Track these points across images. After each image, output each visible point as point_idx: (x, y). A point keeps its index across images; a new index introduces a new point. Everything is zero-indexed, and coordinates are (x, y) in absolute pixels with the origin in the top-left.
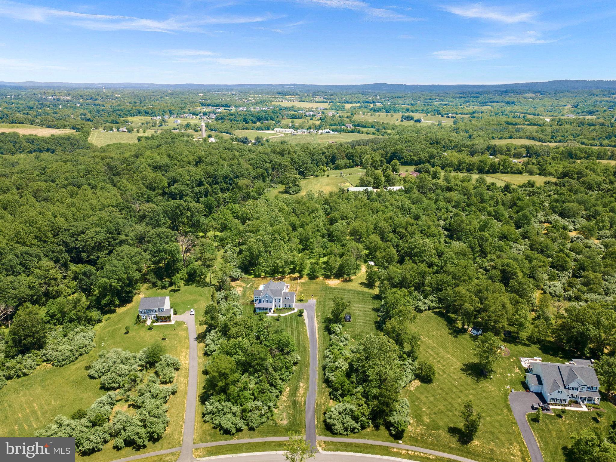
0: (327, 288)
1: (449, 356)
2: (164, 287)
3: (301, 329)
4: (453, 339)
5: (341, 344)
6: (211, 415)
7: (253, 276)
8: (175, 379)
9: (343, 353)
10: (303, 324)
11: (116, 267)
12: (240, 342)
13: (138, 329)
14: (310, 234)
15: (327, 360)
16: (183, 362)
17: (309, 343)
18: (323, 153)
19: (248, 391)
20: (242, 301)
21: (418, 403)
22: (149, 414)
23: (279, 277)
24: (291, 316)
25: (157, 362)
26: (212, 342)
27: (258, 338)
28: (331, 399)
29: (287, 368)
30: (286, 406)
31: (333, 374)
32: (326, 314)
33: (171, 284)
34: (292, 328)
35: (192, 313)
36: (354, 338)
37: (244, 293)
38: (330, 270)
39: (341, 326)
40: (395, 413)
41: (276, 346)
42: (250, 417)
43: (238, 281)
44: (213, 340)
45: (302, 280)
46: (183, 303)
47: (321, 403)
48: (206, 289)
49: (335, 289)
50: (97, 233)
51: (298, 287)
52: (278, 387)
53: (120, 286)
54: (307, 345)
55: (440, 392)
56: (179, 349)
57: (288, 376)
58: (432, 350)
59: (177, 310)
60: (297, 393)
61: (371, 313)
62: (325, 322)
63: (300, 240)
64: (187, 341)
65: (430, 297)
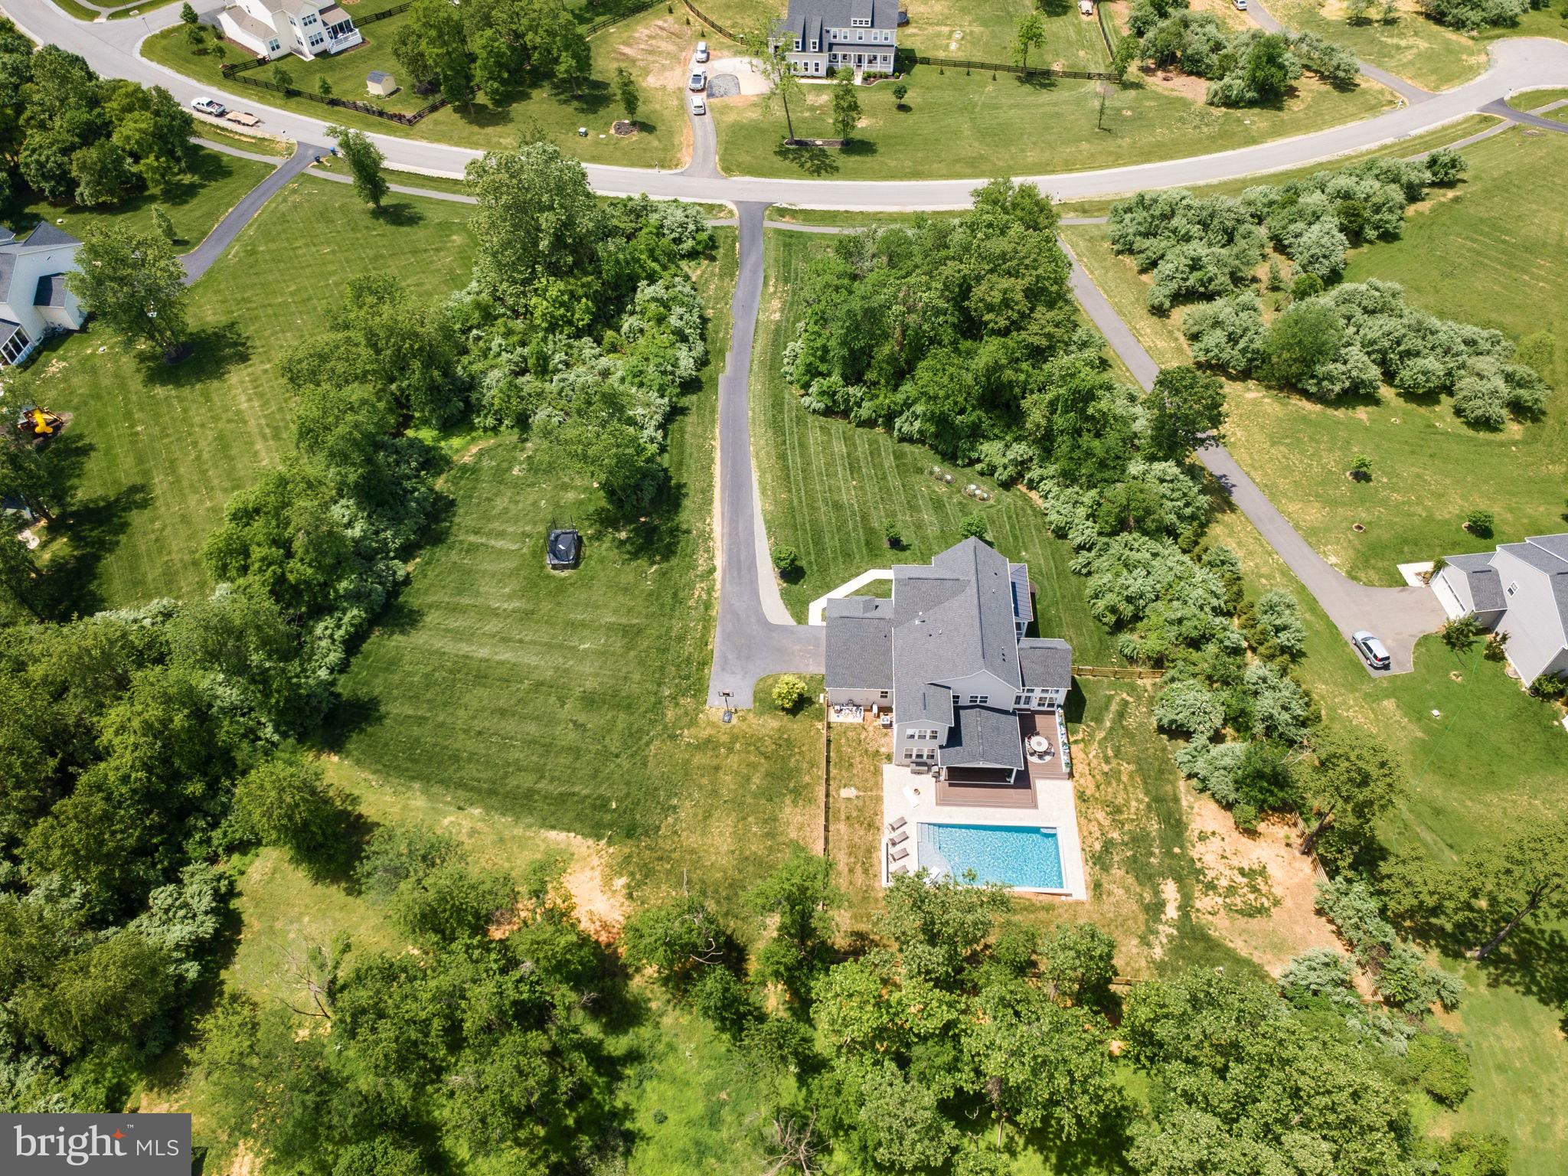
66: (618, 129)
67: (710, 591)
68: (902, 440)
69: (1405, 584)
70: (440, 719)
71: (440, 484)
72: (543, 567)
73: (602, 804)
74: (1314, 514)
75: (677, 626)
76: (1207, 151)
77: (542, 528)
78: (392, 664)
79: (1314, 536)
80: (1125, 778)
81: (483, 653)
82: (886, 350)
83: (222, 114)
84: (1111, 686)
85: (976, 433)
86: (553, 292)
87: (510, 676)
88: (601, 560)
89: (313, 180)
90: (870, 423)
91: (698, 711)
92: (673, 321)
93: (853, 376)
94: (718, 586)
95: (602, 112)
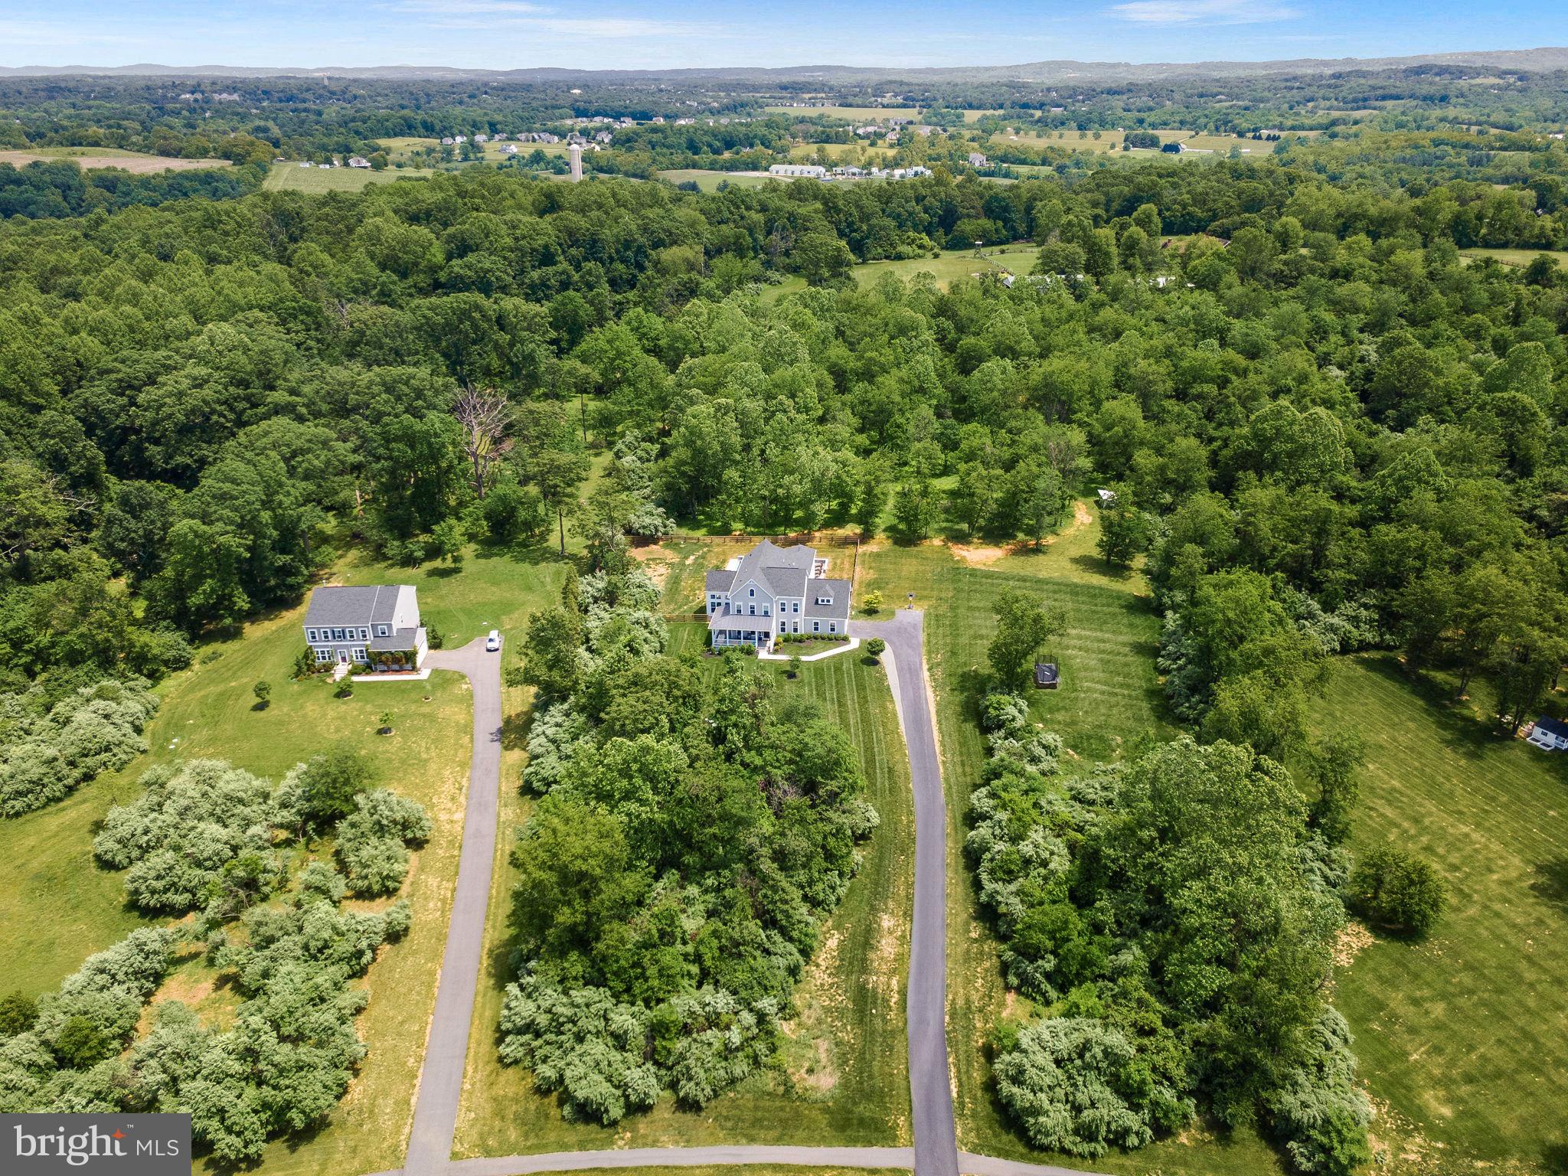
0: (957, 572)
1: (1465, 829)
2: (409, 561)
3: (874, 710)
4: (1463, 762)
5: (1031, 769)
6: (528, 1037)
7: (703, 531)
8: (407, 881)
9: (1043, 803)
10: (884, 691)
11: (234, 481)
12: (646, 750)
13: (301, 694)
14: (897, 398)
15: (983, 830)
16: (443, 817)
17: (908, 761)
18: (919, 199)
19: (679, 946)
20: (664, 610)
21: (1384, 1024)
22: (276, 1026)
23: (792, 535)
24: (837, 663)
25: (342, 816)
26: (552, 747)
27: (718, 737)
28: (1008, 988)
29: (829, 856)
30: (828, 1010)
31: (1012, 887)
32: (962, 659)
33: (434, 551)
34: (841, 704)
35: (491, 645)
36: (1074, 748)
37: (674, 582)
38: (966, 515)
39: (1023, 704)
40: (1300, 1075)
41: (788, 769)
42: (682, 1057)
43: (653, 547)
44: (553, 741)
45: (872, 547)
46: (468, 613)
47: (968, 1001)
48: (547, 570)
49: (988, 575)
50: (199, 383)
51: (858, 569)
52: (795, 934)
53: (249, 549)
54: (899, 768)
55: (1467, 979)
56: (433, 767)
57: (833, 888)
58: (1390, 803)
59: (440, 633)
60: (871, 955)
61: (1130, 659)
62: (963, 689)
63: (863, 418)
64: (466, 739)
65: (1348, 608)
69: (434, 669)
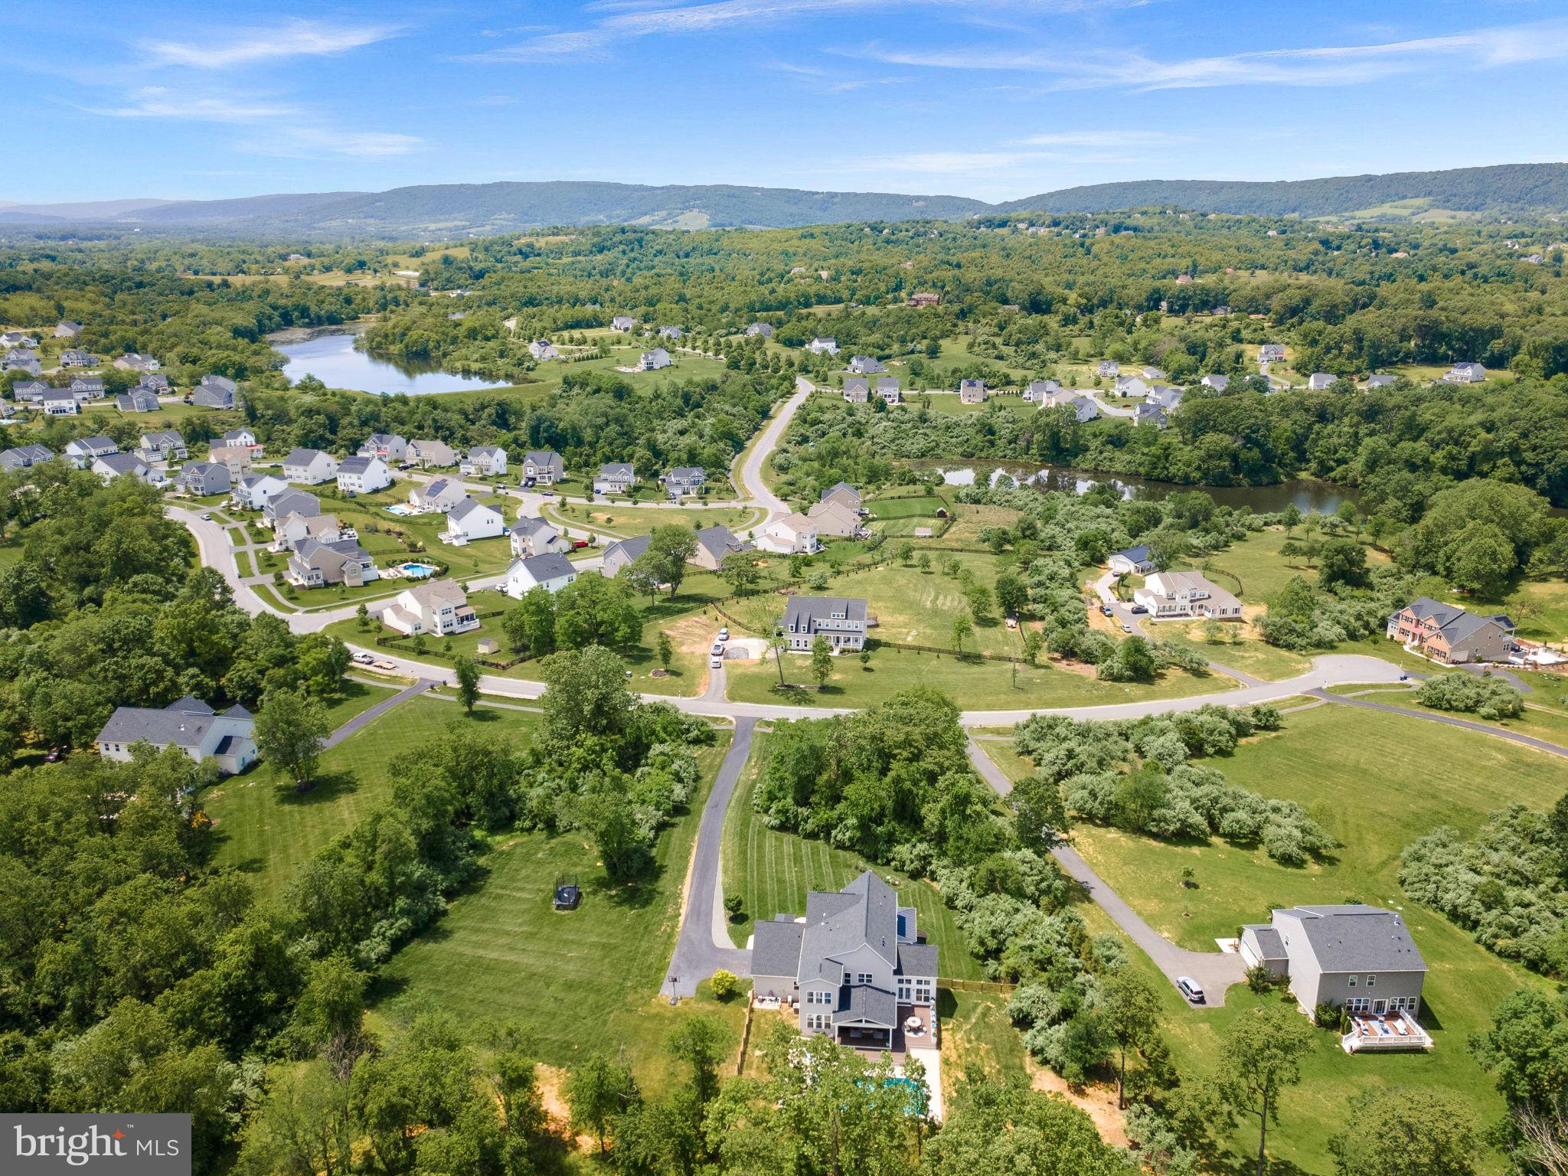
66: (655, 674)
67: (673, 928)
68: (837, 847)
69: (1221, 951)
70: (454, 991)
71: (482, 861)
72: (549, 908)
73: (568, 1045)
74: (1153, 906)
75: (644, 945)
76: (1095, 704)
77: (551, 887)
78: (425, 959)
79: (1152, 921)
80: (982, 1053)
81: (494, 955)
82: (825, 777)
83: (370, 663)
84: (978, 997)
85: (891, 840)
86: (589, 743)
87: (512, 969)
88: (594, 906)
89: (425, 698)
90: (812, 836)
91: (651, 997)
92: (675, 767)
93: (803, 801)
94: (681, 924)
95: (645, 664)
